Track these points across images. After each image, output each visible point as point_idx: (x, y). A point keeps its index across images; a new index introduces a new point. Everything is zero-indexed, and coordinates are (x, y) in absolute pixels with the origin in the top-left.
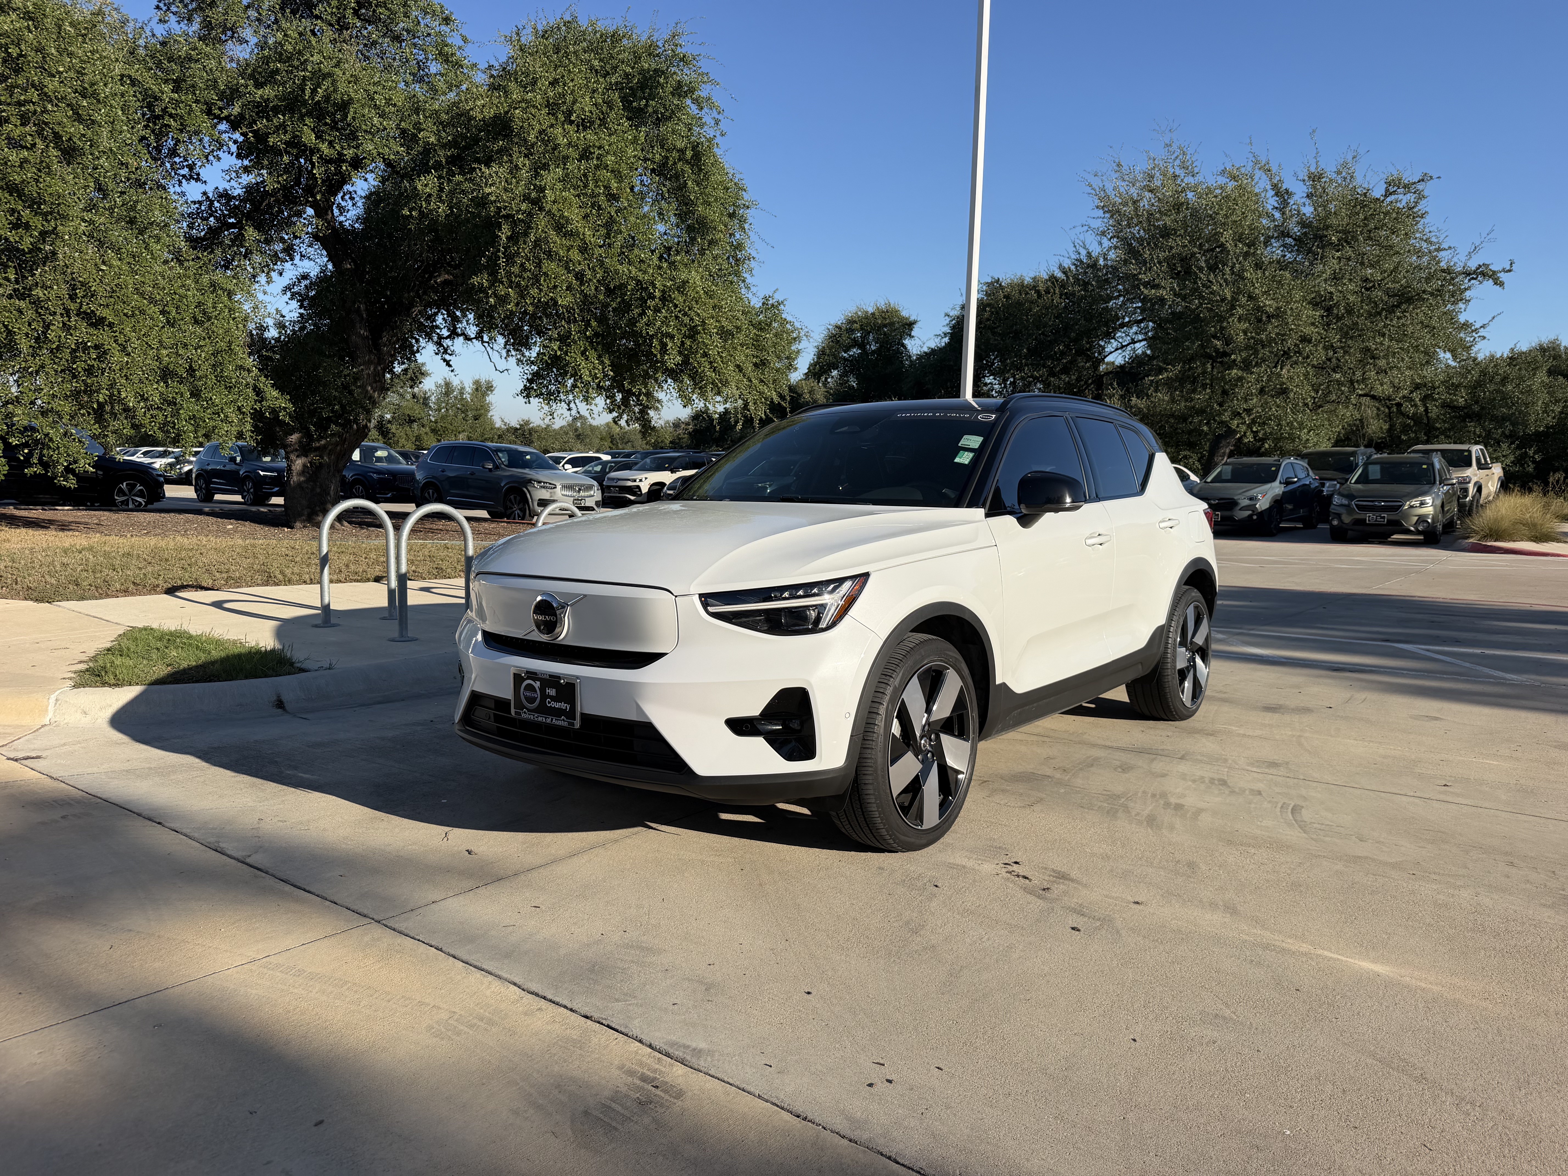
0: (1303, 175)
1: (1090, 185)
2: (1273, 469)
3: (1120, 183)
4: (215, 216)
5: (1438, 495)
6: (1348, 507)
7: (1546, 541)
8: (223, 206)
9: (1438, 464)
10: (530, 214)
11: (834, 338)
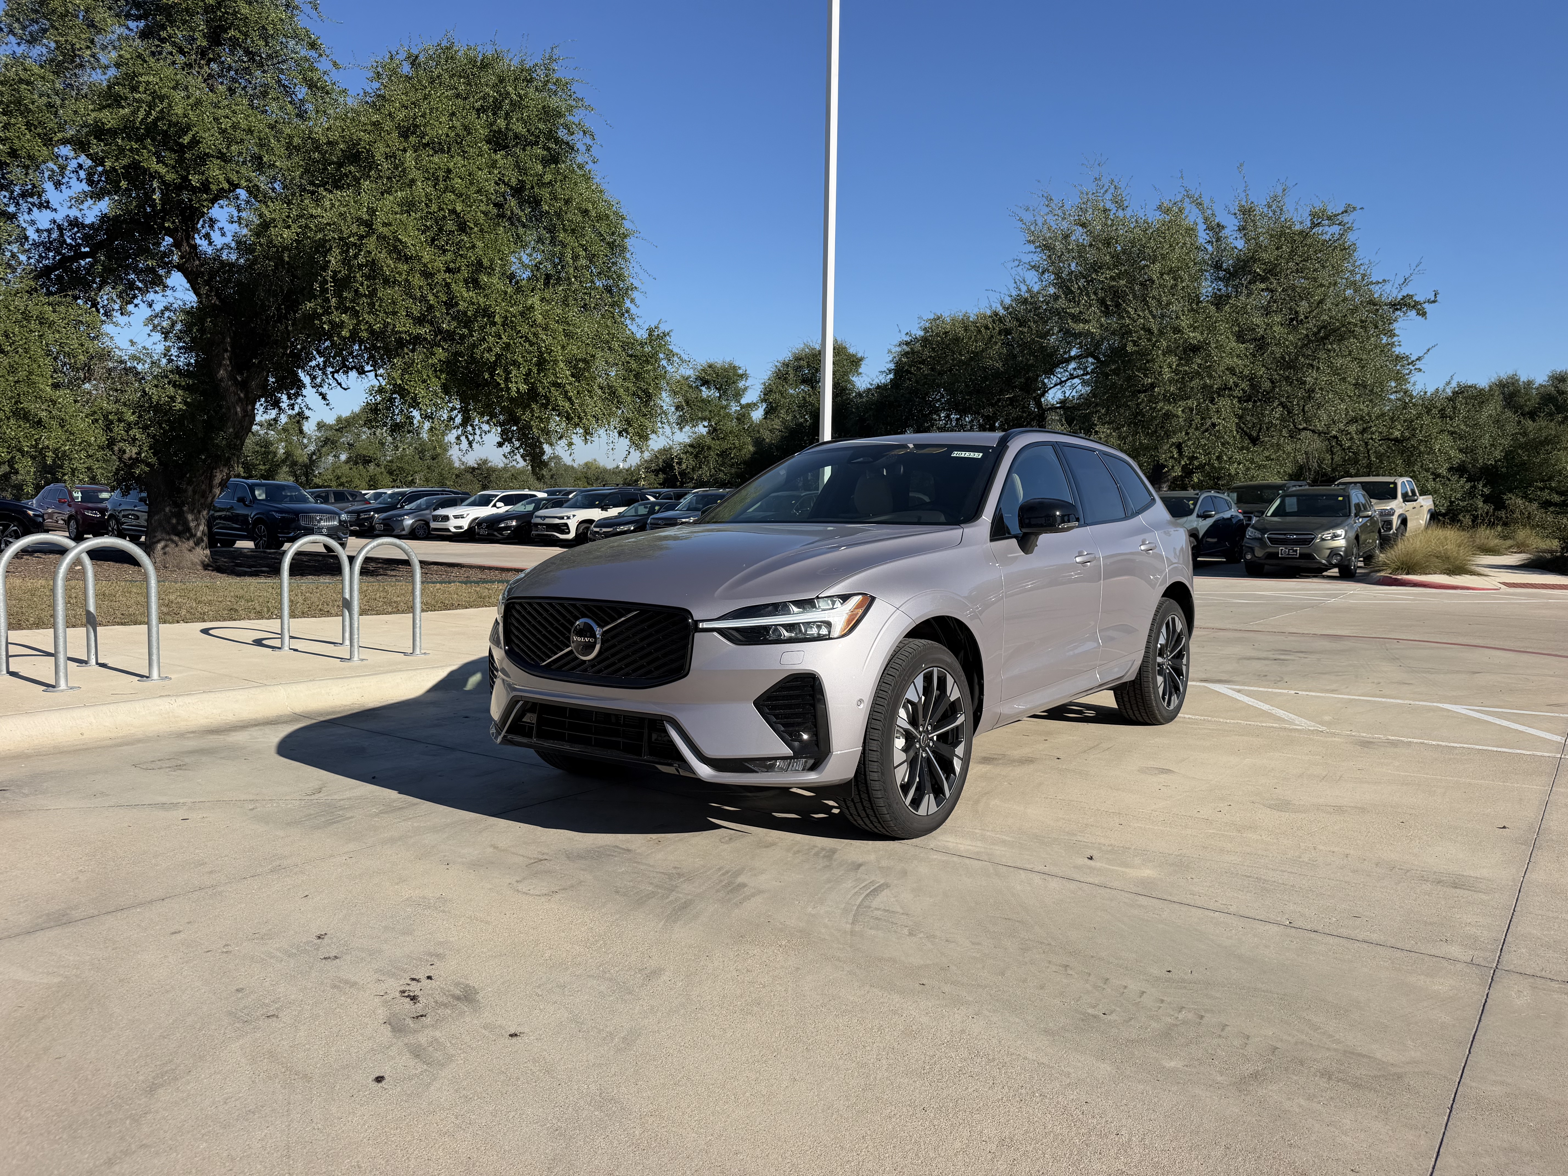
0: (1234, 208)
1: (1021, 220)
3: (1050, 218)
4: (67, 245)
5: (1352, 527)
6: (1261, 540)
7: (1459, 574)
8: (75, 234)
9: (1357, 496)
10: (361, 237)
11: (781, 376)
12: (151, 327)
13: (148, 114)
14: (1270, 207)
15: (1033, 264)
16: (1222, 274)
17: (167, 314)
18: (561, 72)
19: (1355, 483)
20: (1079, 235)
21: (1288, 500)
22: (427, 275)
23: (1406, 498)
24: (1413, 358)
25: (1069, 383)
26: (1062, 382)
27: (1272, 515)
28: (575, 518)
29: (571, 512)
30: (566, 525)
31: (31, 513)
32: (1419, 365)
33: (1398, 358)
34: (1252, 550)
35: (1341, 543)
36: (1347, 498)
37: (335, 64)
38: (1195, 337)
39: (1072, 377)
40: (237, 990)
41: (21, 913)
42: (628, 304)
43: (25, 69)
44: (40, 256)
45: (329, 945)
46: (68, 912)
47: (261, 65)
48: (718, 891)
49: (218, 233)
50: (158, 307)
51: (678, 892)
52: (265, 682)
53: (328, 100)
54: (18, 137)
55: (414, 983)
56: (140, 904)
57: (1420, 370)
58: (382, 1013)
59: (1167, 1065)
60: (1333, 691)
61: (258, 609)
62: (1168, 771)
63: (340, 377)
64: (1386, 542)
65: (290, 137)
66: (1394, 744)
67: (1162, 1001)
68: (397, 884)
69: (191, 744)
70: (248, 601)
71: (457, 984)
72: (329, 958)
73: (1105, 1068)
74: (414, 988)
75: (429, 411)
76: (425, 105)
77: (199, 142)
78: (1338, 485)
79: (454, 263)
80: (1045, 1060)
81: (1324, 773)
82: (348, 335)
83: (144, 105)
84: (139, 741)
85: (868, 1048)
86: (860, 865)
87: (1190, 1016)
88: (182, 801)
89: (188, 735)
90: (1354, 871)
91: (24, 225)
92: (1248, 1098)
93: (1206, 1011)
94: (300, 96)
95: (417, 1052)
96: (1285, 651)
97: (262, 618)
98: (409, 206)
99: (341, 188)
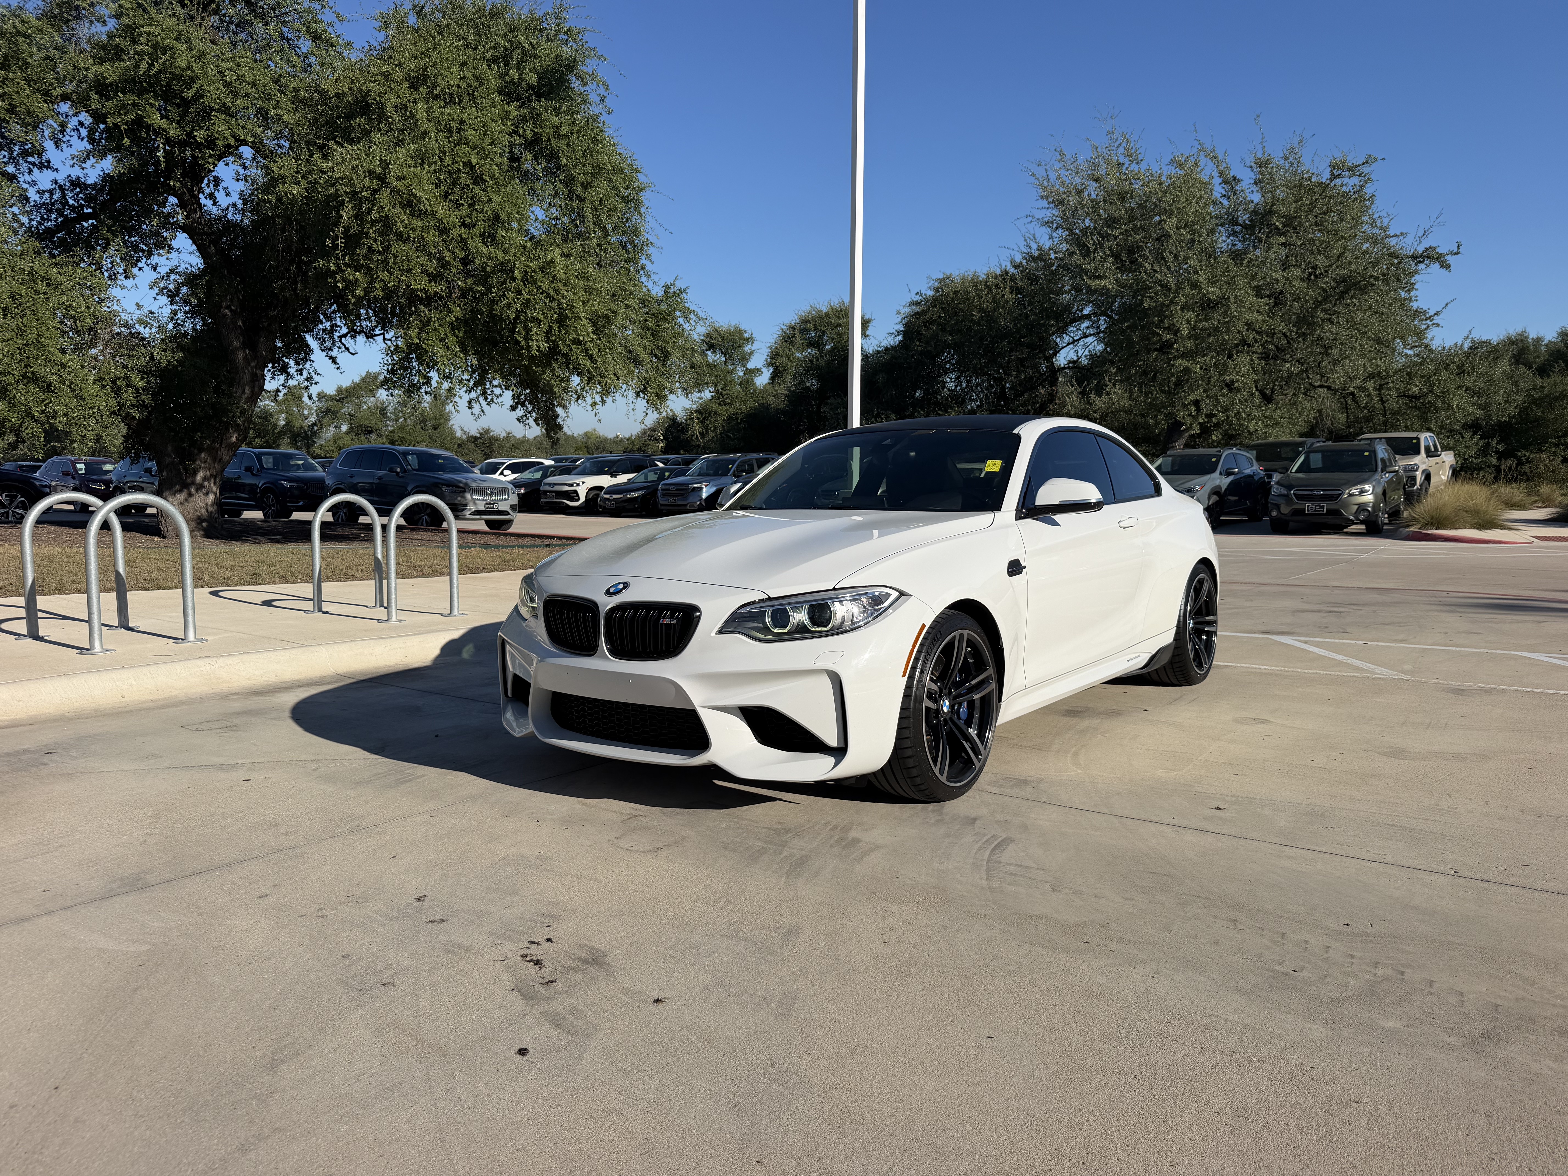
0: (1250, 161)
1: (1033, 175)
2: (1214, 460)
3: (1063, 172)
4: (69, 206)
5: (1379, 482)
6: (1287, 496)
7: (1489, 528)
8: (77, 195)
9: (1382, 451)
10: (375, 191)
11: (788, 339)
12: (156, 290)
13: (151, 66)
14: (1286, 159)
15: (1046, 220)
16: (1238, 228)
17: (173, 277)
18: (572, 21)
19: (1381, 438)
20: (1092, 190)
21: (1313, 456)
22: (443, 231)
23: (1430, 454)
24: (1431, 313)
25: (1081, 343)
26: (1074, 341)
27: (1296, 472)
28: (584, 485)
29: (580, 479)
30: (576, 492)
31: (37, 483)
32: (1436, 320)
33: (1417, 313)
34: (1277, 507)
35: (1369, 498)
36: (1374, 453)
37: (338, 16)
38: (1213, 292)
39: (1085, 336)
40: (343, 957)
41: (93, 878)
42: (643, 261)
43: (23, 22)
44: (42, 218)
45: (430, 907)
46: (142, 876)
47: (263, 17)
48: (831, 846)
49: (223, 193)
50: (163, 270)
51: (790, 848)
52: (305, 643)
53: (332, 53)
54: (17, 92)
55: (533, 946)
56: (219, 868)
57: (1438, 325)
58: (507, 980)
59: (1387, 1026)
60: (1402, 641)
61: (282, 573)
62: (1264, 721)
63: (348, 341)
64: (1411, 498)
65: (296, 90)
66: (1488, 692)
67: (1352, 957)
68: (490, 842)
69: (237, 706)
70: (270, 566)
71: (581, 947)
72: (435, 921)
73: (1318, 1031)
74: (535, 951)
75: (447, 371)
76: (435, 55)
77: (202, 96)
78: (1360, 440)
79: (470, 218)
80: (1249, 1021)
81: (1428, 721)
82: (362, 294)
83: (146, 58)
84: (182, 703)
85: (1051, 1011)
86: (974, 820)
87: (1389, 972)
88: (240, 762)
89: (232, 697)
90: (1500, 818)
91: (25, 186)
92: (1489, 1060)
93: (1404, 966)
94: (304, 50)
95: (557, 1021)
96: (1336, 604)
97: (287, 582)
98: (422, 158)
99: (351, 142)
